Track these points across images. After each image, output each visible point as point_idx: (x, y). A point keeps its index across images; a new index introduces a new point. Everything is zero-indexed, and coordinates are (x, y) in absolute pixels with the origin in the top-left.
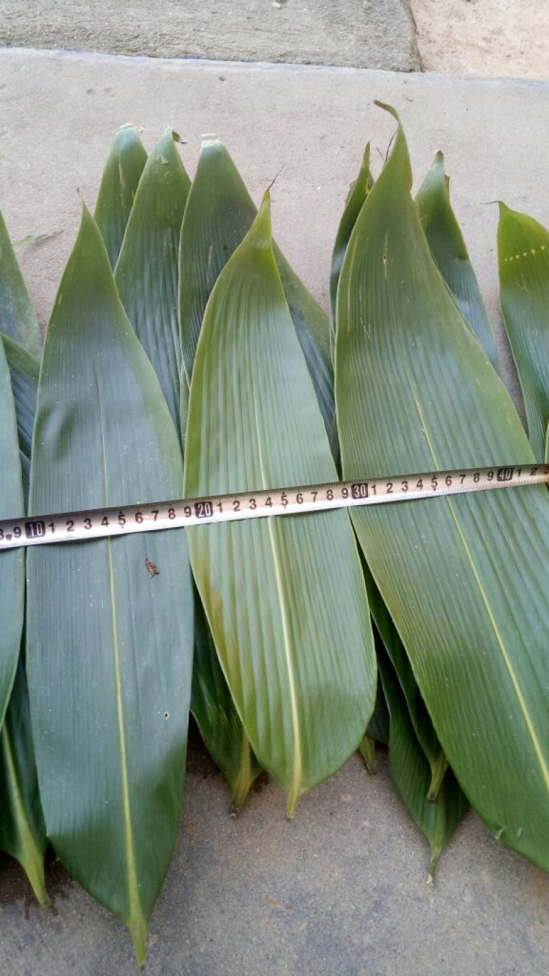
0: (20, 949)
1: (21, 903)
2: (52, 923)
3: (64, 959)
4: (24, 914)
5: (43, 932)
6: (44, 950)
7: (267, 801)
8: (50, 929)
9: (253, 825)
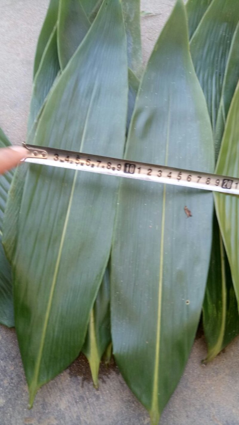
0: (76, 402)
1: (80, 378)
2: (95, 394)
3: (98, 415)
4: (81, 385)
5: (89, 397)
6: (88, 407)
7: (223, 363)
8: (93, 397)
9: (212, 373)
